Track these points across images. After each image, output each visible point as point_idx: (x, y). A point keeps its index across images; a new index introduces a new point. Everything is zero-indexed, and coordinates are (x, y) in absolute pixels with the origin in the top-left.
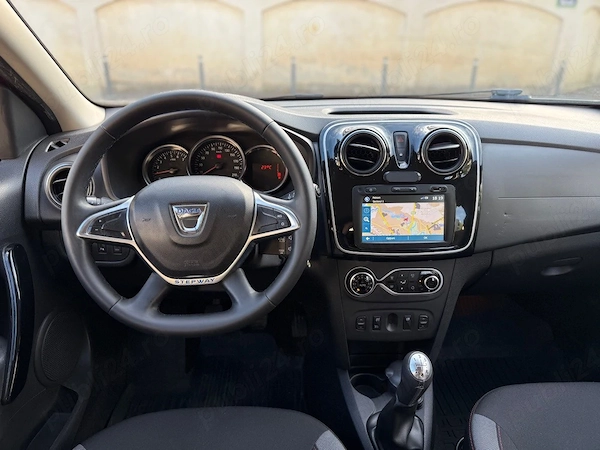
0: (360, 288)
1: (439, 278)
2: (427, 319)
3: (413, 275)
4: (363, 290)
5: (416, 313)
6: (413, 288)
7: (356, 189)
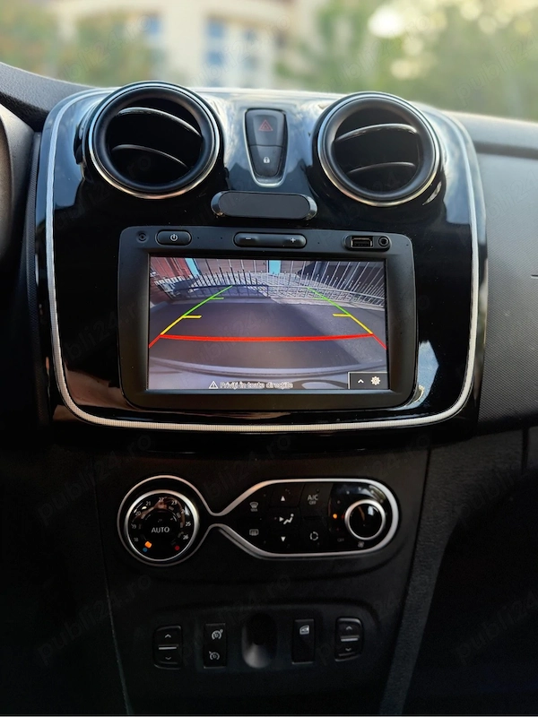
0: (152, 538)
1: (386, 505)
2: (358, 630)
3: (312, 499)
4: (164, 546)
5: (328, 611)
6: (314, 536)
7: (130, 238)
